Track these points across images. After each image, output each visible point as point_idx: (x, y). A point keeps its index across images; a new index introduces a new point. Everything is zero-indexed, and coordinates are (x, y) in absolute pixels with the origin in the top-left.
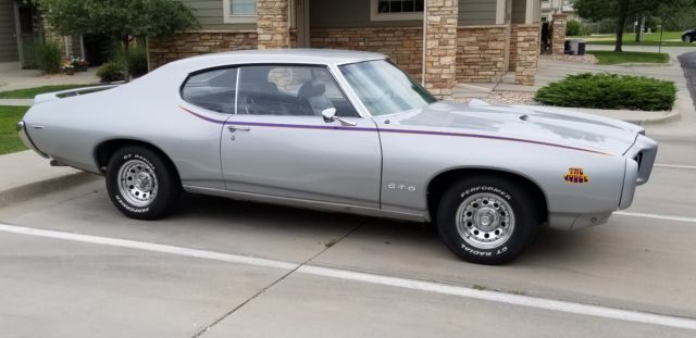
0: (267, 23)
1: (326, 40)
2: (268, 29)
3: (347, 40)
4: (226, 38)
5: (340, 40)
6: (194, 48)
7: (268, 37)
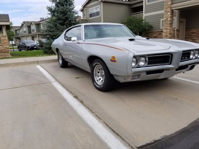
0: (165, 27)
1: (190, 32)
2: (166, 29)
3: (196, 31)
4: (160, 33)
5: (194, 32)
6: (153, 35)
7: (165, 31)
